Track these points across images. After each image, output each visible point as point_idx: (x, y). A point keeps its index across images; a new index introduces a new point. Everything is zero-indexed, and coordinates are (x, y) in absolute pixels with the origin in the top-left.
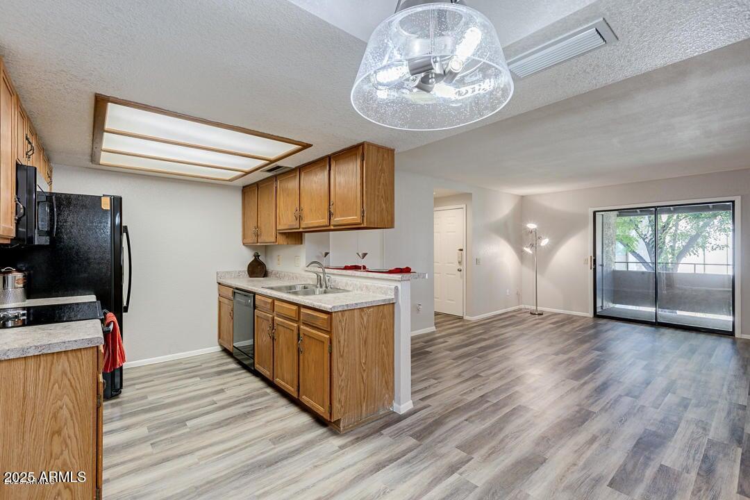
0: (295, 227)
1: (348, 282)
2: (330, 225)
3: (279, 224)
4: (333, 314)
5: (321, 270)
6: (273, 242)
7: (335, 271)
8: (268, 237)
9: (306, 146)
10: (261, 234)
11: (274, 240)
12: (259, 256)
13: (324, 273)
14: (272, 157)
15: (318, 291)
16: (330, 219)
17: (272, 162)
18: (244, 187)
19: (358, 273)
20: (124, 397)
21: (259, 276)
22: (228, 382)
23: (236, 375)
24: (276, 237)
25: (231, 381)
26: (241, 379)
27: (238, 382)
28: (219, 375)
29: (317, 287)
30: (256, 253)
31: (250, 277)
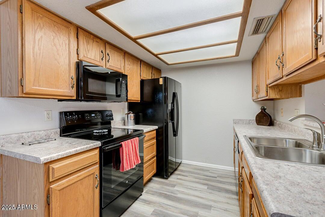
0: (278, 77)
3: (268, 79)
6: (265, 97)
10: (259, 91)
11: (265, 94)
12: (265, 109)
13: (323, 130)
17: (244, 16)
18: (253, 59)
20: (169, 181)
21: (264, 124)
22: (220, 202)
23: (229, 198)
24: (267, 92)
25: (222, 202)
26: (230, 204)
27: (226, 206)
28: (219, 191)
29: (313, 147)
30: (262, 107)
31: (258, 125)
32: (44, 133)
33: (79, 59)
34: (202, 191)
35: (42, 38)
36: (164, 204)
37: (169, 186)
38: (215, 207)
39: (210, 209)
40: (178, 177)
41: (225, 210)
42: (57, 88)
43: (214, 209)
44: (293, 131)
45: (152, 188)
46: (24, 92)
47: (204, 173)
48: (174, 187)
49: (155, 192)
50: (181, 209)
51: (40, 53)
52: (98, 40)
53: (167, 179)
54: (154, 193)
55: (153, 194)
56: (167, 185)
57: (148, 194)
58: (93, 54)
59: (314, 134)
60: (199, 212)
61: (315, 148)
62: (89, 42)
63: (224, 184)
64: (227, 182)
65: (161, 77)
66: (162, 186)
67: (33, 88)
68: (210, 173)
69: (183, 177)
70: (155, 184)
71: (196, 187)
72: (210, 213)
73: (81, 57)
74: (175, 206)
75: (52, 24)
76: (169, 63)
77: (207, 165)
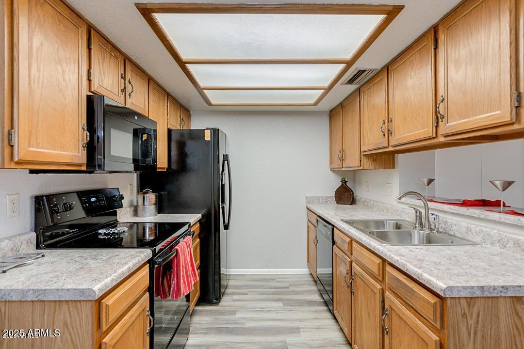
0: (382, 146)
1: (473, 227)
2: (437, 136)
3: (364, 144)
4: (449, 301)
5: (420, 203)
6: (358, 167)
7: (446, 207)
8: (353, 161)
9: (393, 12)
10: (345, 158)
11: (358, 164)
12: (346, 182)
13: (427, 209)
14: (349, 56)
15: (416, 235)
16: (437, 127)
17: (349, 64)
18: (331, 111)
19: (494, 215)
20: (221, 306)
21: (346, 203)
22: (307, 319)
23: (316, 311)
24: (361, 161)
25: (310, 319)
26: (320, 319)
27: (316, 323)
28: (300, 306)
29: (416, 227)
30: (343, 178)
31: (337, 203)
32: (9, 245)
33: (93, 90)
34: (278, 310)
35: (42, 46)
36: (231, 342)
37: (225, 315)
38: (304, 328)
39: (299, 332)
40: (234, 298)
41: (317, 329)
42: (62, 149)
43: (303, 330)
44: (385, 210)
45: (199, 323)
46: (16, 159)
47: (269, 284)
48: (235, 314)
49: (207, 328)
50: (261, 342)
51: (39, 77)
52: (118, 54)
53: (217, 303)
54: (207, 331)
55: (206, 333)
56: (221, 313)
57: (197, 336)
58: (110, 82)
59: (416, 213)
60: (287, 339)
61: (417, 228)
62: (105, 58)
63: (302, 294)
64: (305, 291)
65: (207, 129)
66: (214, 317)
67: (30, 151)
68: (277, 282)
69: (241, 296)
70: (201, 316)
71: (267, 307)
72: (301, 337)
73: (95, 87)
74: (250, 341)
75: (56, 18)
76: (213, 102)
77: (269, 271)
